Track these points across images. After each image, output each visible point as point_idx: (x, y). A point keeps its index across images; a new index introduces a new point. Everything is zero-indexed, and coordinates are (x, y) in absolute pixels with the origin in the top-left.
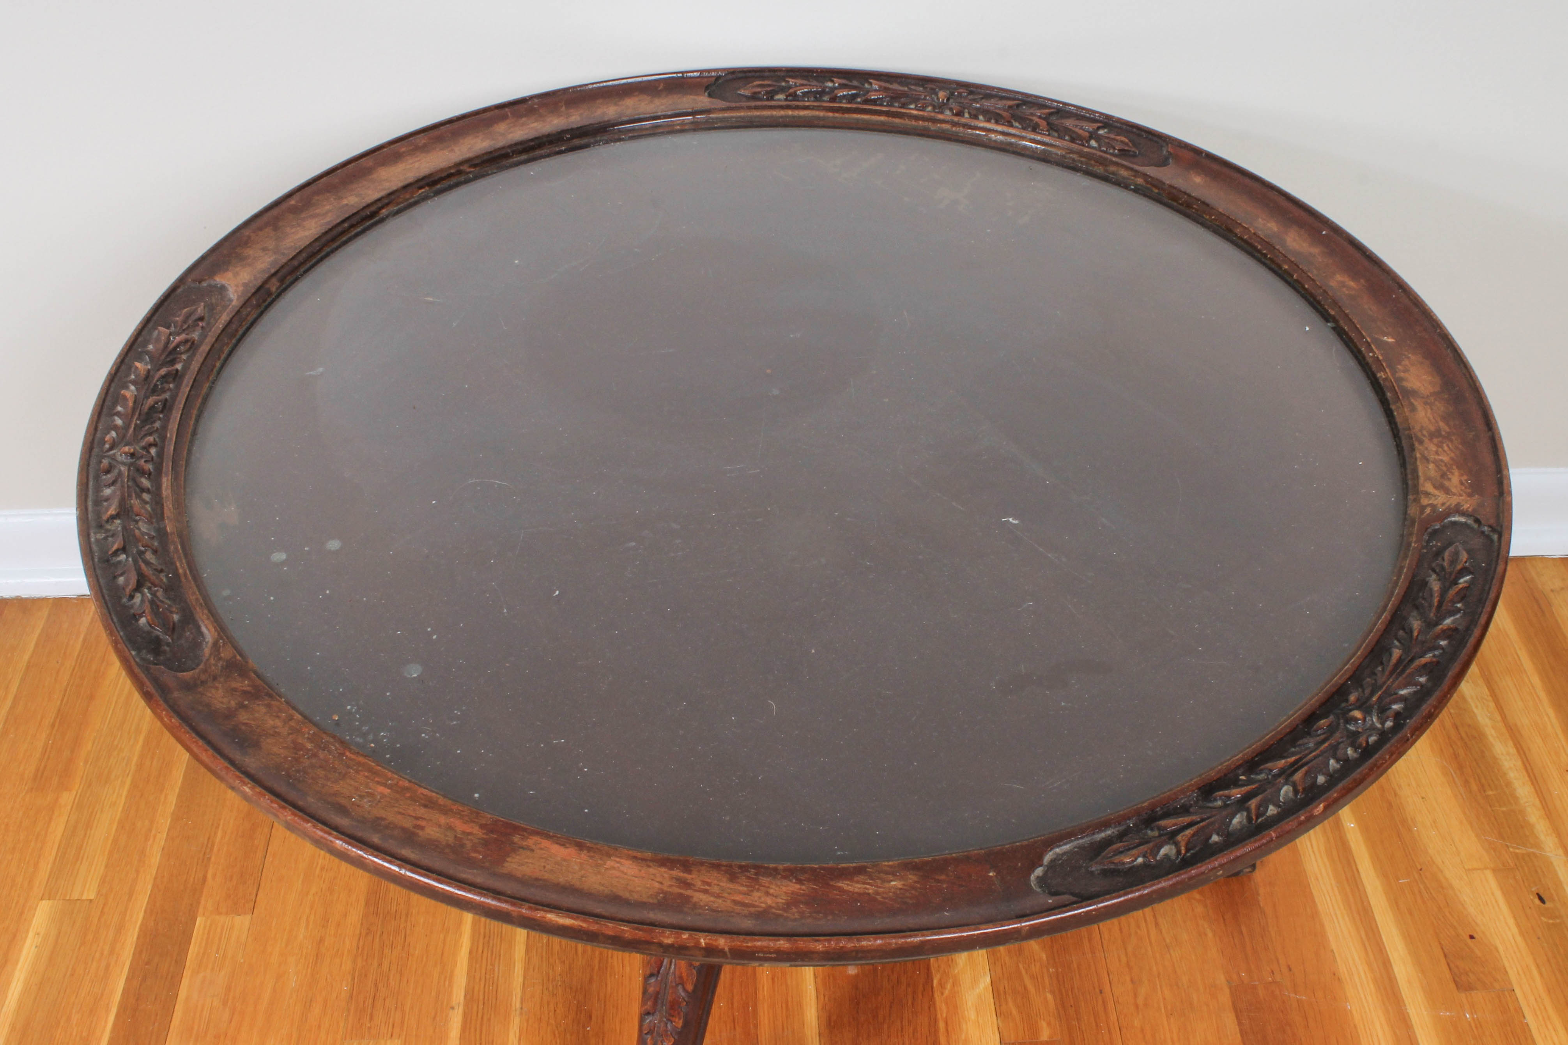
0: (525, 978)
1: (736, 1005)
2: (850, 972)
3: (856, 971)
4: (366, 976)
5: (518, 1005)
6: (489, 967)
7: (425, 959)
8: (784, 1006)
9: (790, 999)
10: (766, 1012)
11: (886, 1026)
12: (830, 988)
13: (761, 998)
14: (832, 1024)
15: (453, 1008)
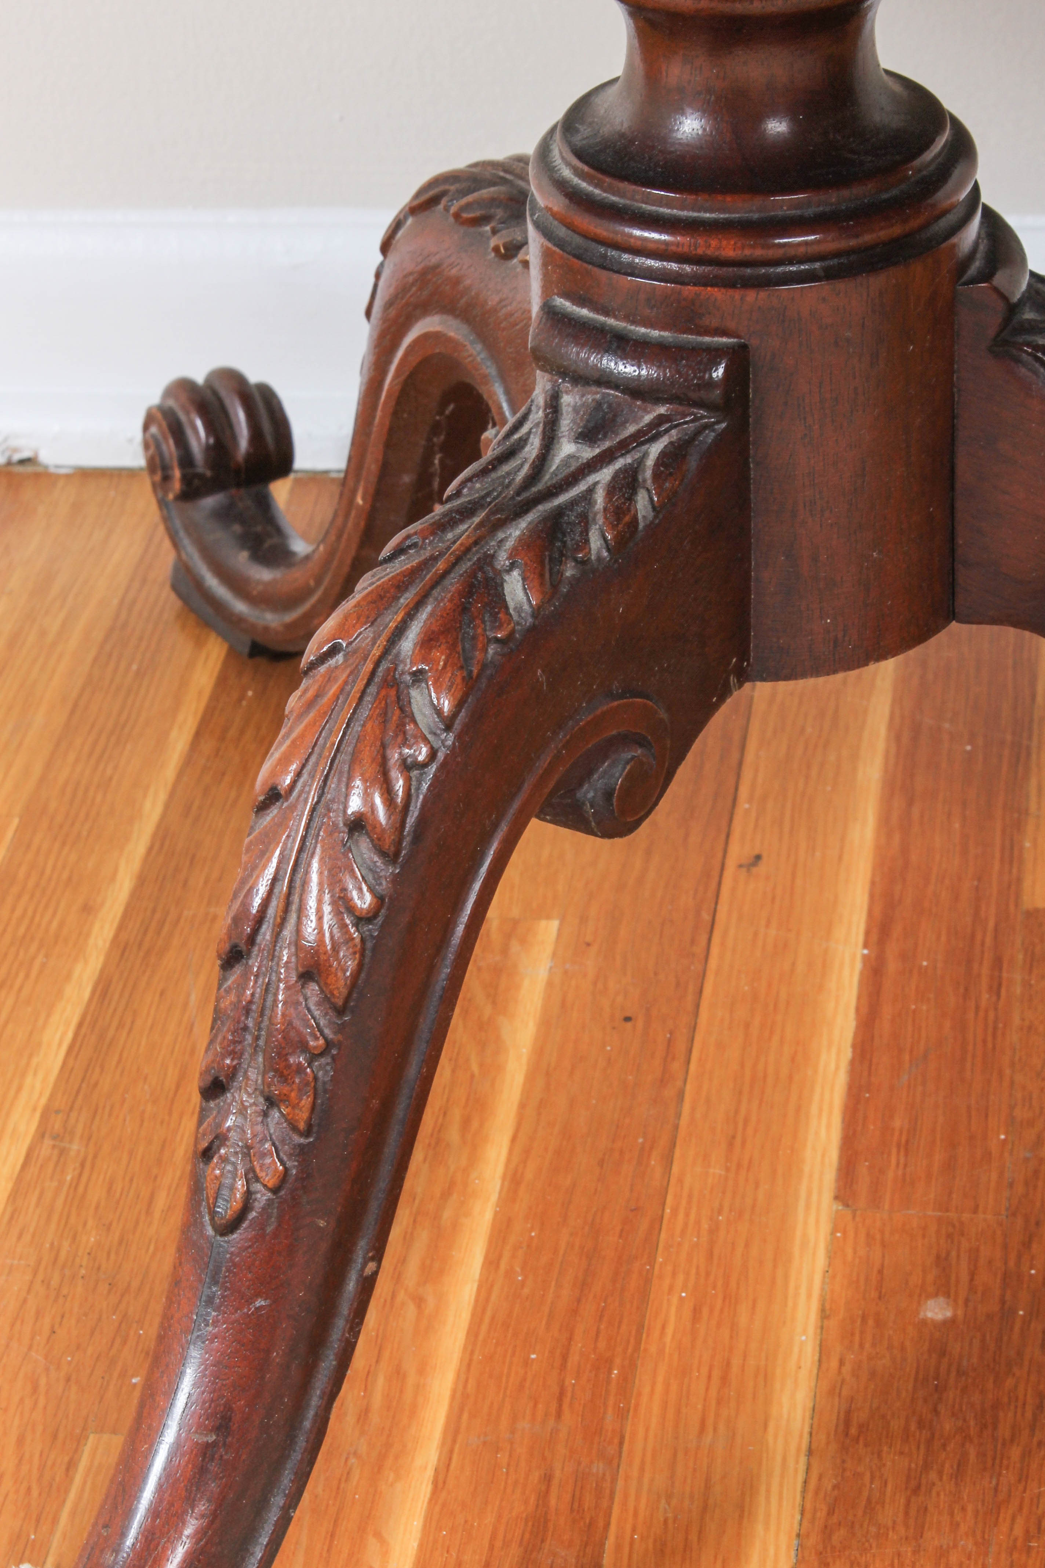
1: (574, 1359)
2: (930, 1315)
3: (949, 1314)
8: (716, 1374)
9: (736, 1362)
10: (659, 1387)
11: (1015, 1453)
12: (861, 1346)
13: (653, 1349)
14: (853, 1431)
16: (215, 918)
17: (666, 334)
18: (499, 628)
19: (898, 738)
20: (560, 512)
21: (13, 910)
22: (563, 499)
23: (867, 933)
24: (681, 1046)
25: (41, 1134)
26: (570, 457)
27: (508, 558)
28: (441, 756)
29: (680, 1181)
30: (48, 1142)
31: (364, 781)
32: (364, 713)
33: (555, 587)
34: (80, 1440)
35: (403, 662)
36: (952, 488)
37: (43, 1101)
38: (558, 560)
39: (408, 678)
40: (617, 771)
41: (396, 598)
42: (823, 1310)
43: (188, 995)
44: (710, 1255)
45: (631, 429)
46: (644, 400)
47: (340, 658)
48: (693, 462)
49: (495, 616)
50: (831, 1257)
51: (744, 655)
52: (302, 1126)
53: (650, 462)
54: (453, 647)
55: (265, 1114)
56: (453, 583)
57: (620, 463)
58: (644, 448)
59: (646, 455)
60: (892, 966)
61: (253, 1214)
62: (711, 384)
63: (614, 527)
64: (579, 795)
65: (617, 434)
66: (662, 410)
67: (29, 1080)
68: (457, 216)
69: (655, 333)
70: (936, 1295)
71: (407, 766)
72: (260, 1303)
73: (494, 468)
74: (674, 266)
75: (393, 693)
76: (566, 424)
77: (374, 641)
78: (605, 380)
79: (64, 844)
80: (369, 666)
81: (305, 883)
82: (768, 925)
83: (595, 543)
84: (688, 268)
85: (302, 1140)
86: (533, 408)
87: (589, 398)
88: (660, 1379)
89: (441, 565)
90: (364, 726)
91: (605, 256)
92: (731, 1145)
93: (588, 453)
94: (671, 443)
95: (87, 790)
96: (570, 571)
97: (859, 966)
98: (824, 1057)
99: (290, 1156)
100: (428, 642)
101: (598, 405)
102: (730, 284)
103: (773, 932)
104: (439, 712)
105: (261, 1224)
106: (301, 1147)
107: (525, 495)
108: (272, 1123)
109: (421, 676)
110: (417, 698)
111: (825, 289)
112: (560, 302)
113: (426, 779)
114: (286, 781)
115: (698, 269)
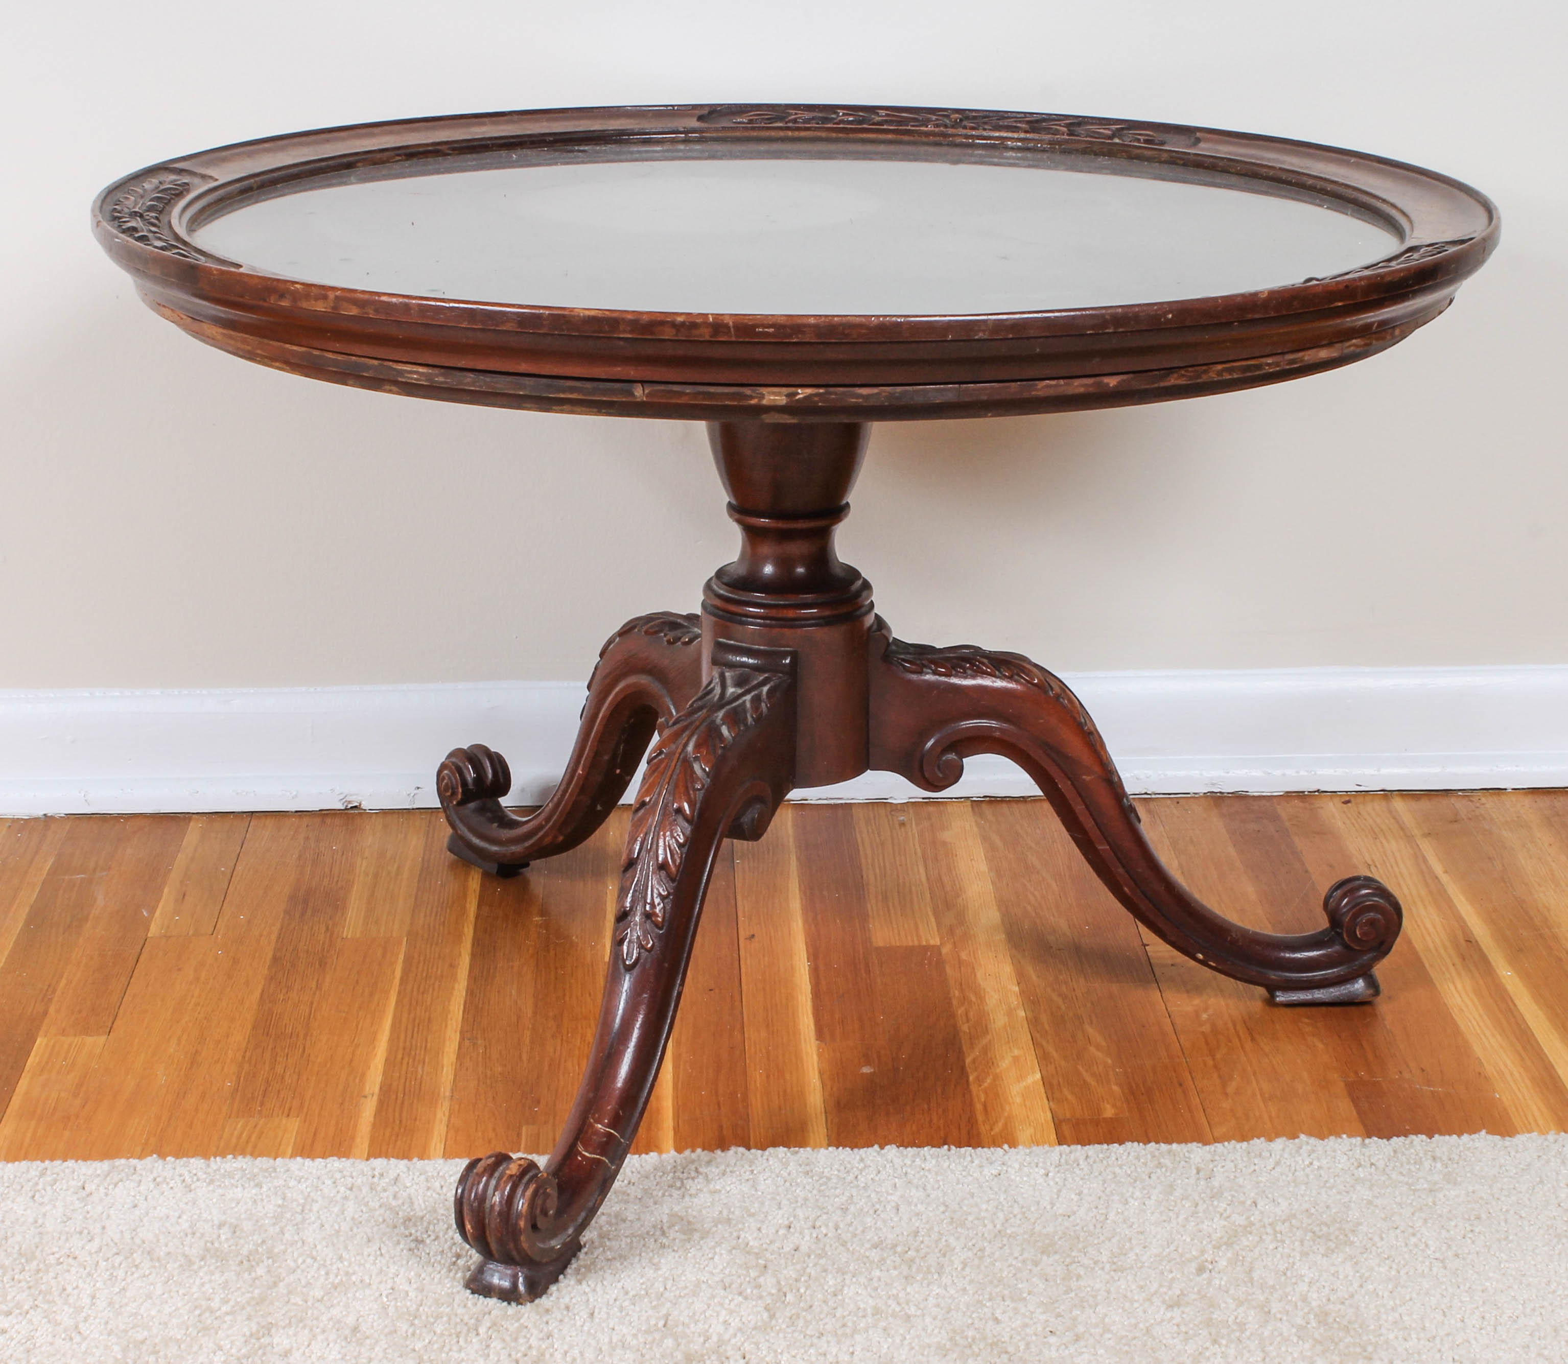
0: (455, 1076)
1: (720, 1092)
2: (864, 1071)
3: (872, 1071)
4: (254, 1076)
5: (448, 1094)
6: (411, 1069)
7: (328, 1065)
8: (781, 1093)
9: (788, 1089)
10: (758, 1099)
11: (908, 1107)
12: (839, 1082)
13: (753, 1087)
14: (842, 1105)
15: (365, 1097)
16: (512, 967)
17: (766, 647)
18: (723, 744)
19: (805, 893)
20: (735, 708)
21: (417, 968)
22: (734, 705)
23: (808, 959)
24: (737, 997)
25: (462, 1039)
26: (733, 693)
27: (720, 722)
28: (706, 787)
29: (750, 1039)
30: (467, 1043)
31: (680, 795)
32: (677, 771)
33: (739, 731)
34: (520, 1128)
35: (690, 754)
36: (867, 713)
37: (459, 1029)
38: (738, 724)
39: (692, 759)
41: (682, 734)
42: (820, 1072)
43: (511, 992)
44: (768, 1059)
45: (755, 682)
46: (759, 672)
47: (663, 756)
48: (778, 694)
49: (720, 739)
50: (820, 1055)
51: (794, 777)
52: (661, 926)
53: (764, 692)
54: (708, 750)
55: (645, 923)
56: (702, 728)
57: (753, 694)
58: (762, 688)
59: (762, 690)
60: (821, 967)
61: (641, 961)
62: (786, 664)
63: (756, 714)
64: (742, 820)
65: (750, 684)
66: (766, 675)
67: (449, 1022)
68: (646, 632)
69: (762, 647)
70: (865, 1065)
71: (694, 791)
72: (644, 996)
73: (704, 696)
74: (768, 622)
75: (687, 765)
76: (729, 682)
77: (677, 748)
78: (742, 666)
79: (431, 945)
80: (677, 755)
81: (659, 835)
82: (764, 956)
83: (750, 719)
84: (773, 622)
85: (660, 931)
86: (714, 678)
87: (737, 673)
88: (758, 1096)
89: (697, 723)
90: (678, 777)
91: (742, 620)
92: (767, 1026)
93: (740, 691)
94: (771, 687)
95: (434, 927)
96: (742, 727)
97: (807, 969)
98: (800, 997)
99: (656, 939)
100: (697, 747)
101: (741, 675)
102: (792, 627)
103: (766, 959)
104: (704, 770)
105: (644, 965)
106: (660, 933)
107: (720, 705)
108: (648, 926)
109: (696, 759)
110: (696, 767)
111: (826, 629)
112: (721, 640)
113: (702, 795)
114: (648, 799)
115: (778, 622)
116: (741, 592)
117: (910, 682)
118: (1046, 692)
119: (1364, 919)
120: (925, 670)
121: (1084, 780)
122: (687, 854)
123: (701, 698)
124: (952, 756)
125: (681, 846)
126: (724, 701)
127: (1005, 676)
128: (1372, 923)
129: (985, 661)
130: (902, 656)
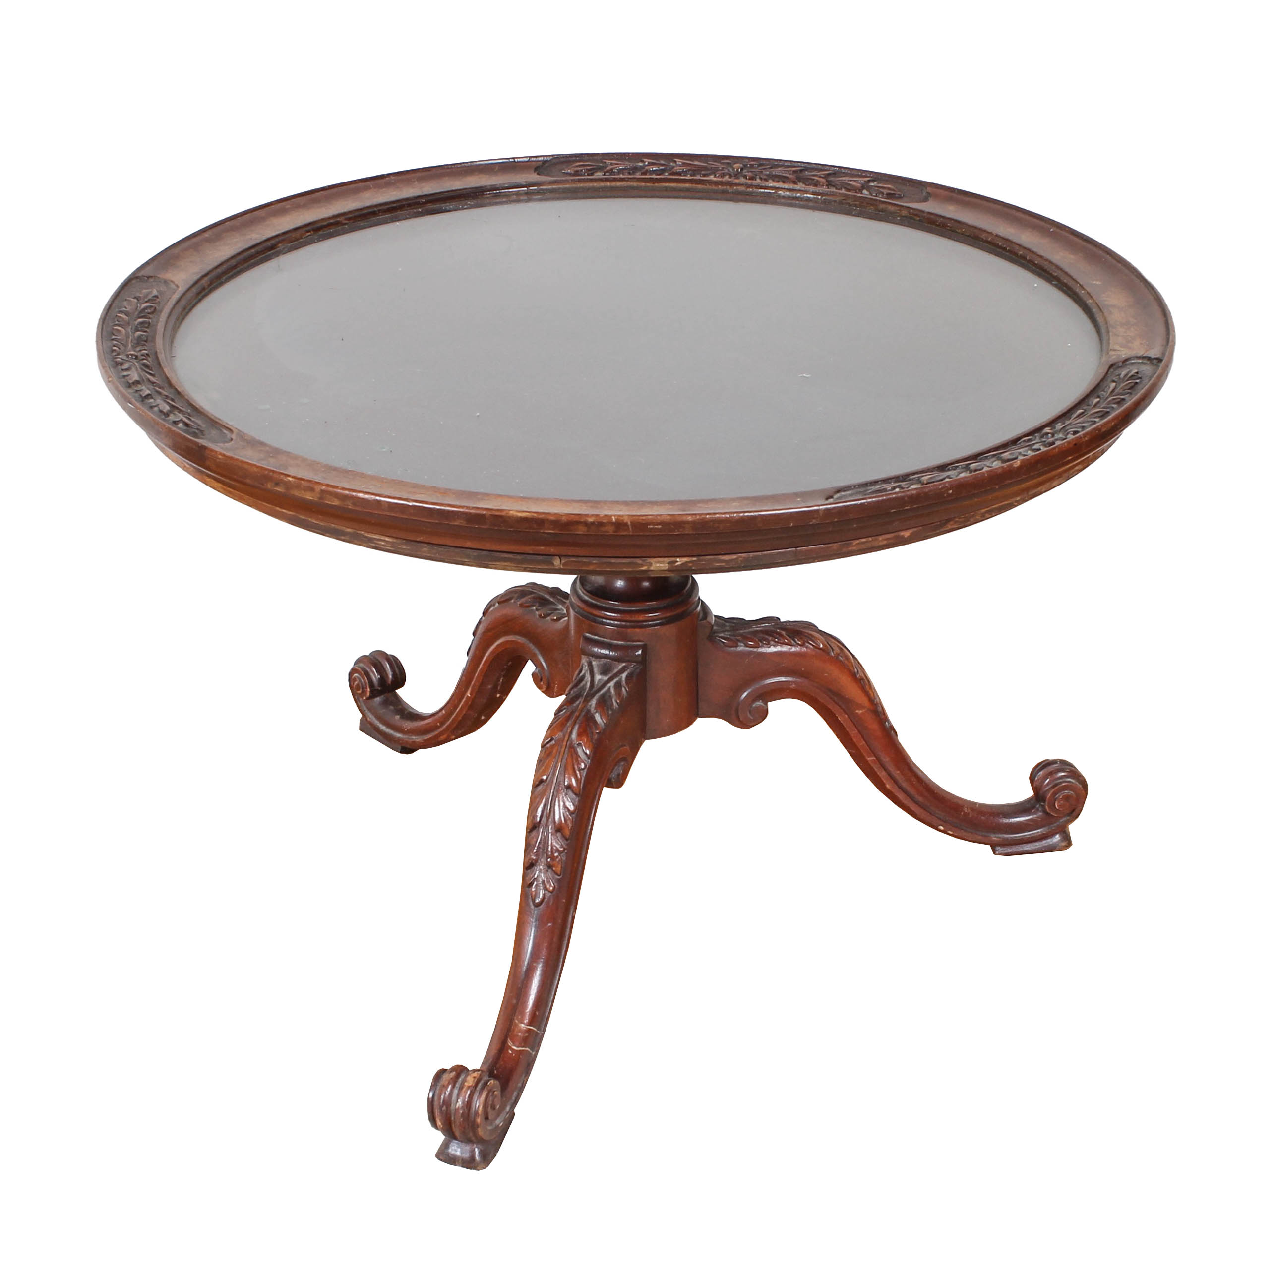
17: (622, 642)
18: (597, 730)
20: (603, 696)
22: (602, 692)
26: (600, 680)
27: (595, 709)
28: (587, 766)
31: (569, 774)
32: (566, 756)
33: (608, 716)
35: (574, 741)
36: (697, 679)
38: (608, 710)
39: (576, 745)
40: (620, 768)
41: (566, 724)
45: (616, 671)
46: (619, 662)
47: (553, 742)
48: (634, 679)
49: (595, 726)
51: (645, 733)
52: (559, 873)
53: (624, 679)
54: (587, 737)
55: (547, 871)
56: (581, 717)
57: (615, 680)
58: (621, 675)
59: (622, 677)
61: (546, 899)
62: (638, 655)
63: (619, 699)
64: (611, 776)
65: (612, 672)
66: (624, 664)
68: (521, 605)
69: (620, 642)
71: (580, 770)
72: (550, 925)
73: (579, 684)
74: (624, 623)
75: (573, 750)
76: (596, 670)
77: (564, 736)
78: (606, 656)
80: (565, 743)
81: (555, 805)
83: (615, 703)
84: (628, 624)
85: (559, 877)
86: (584, 666)
87: (602, 662)
89: (577, 713)
90: (566, 760)
91: (602, 621)
93: (606, 678)
94: (628, 674)
96: (610, 712)
99: (556, 882)
100: (580, 735)
101: (605, 664)
102: (642, 627)
104: (586, 754)
105: (548, 902)
106: (558, 879)
107: (592, 692)
108: (550, 873)
109: (579, 745)
110: (579, 750)
111: (667, 627)
112: (587, 635)
113: (585, 773)
114: (544, 777)
115: (633, 624)
116: (602, 600)
117: (729, 653)
118: (828, 653)
119: (1060, 796)
120: (739, 644)
121: (857, 713)
122: (575, 819)
123: (576, 685)
124: (759, 703)
125: (571, 813)
126: (594, 689)
127: (798, 644)
128: (1067, 798)
129: (783, 633)
130: (722, 635)
